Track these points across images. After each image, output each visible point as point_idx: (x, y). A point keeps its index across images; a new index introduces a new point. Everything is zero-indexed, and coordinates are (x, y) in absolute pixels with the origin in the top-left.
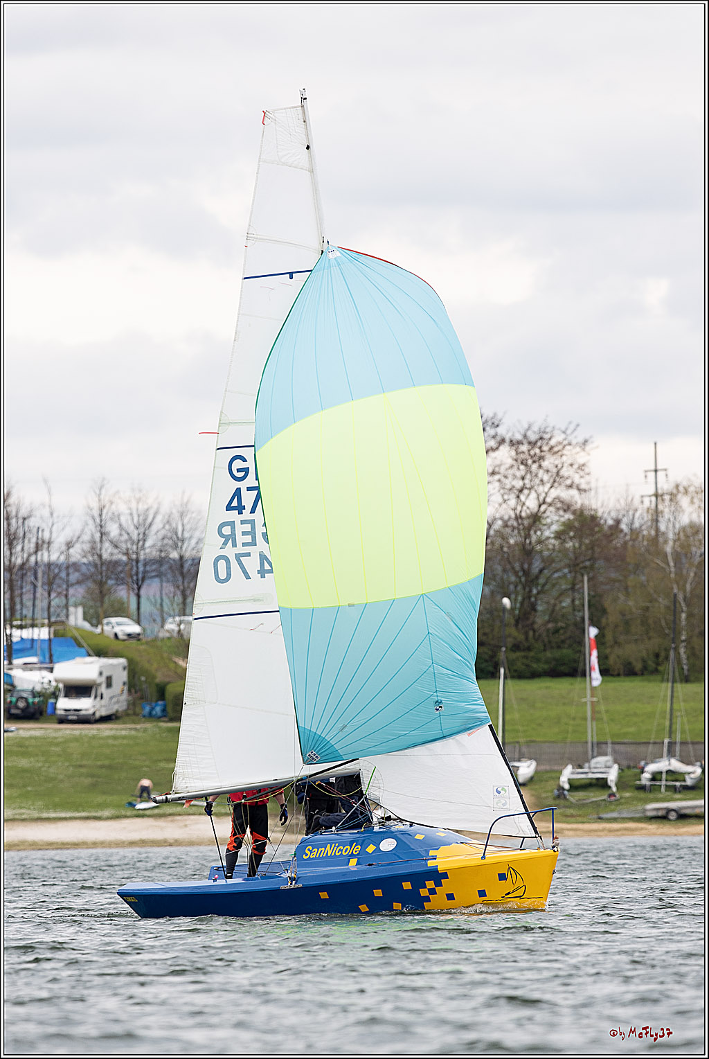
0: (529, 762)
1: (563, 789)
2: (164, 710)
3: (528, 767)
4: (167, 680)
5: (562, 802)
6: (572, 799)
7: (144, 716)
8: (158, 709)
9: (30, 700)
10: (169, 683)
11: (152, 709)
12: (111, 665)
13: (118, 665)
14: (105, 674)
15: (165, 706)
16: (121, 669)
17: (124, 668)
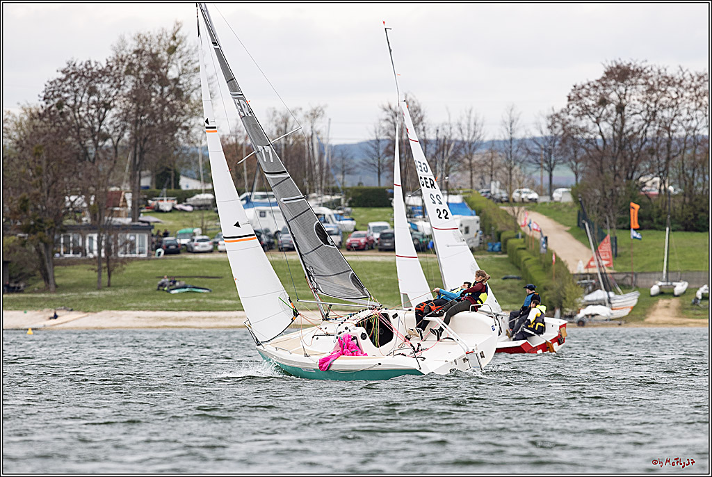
0: (683, 283)
1: (697, 299)
2: (500, 248)
3: (682, 286)
4: (503, 229)
5: (695, 307)
6: (701, 305)
7: (489, 251)
8: (497, 247)
9: (421, 240)
10: (503, 231)
11: (494, 246)
12: (469, 220)
13: (474, 220)
14: (464, 225)
15: (500, 245)
16: (475, 222)
17: (478, 222)
